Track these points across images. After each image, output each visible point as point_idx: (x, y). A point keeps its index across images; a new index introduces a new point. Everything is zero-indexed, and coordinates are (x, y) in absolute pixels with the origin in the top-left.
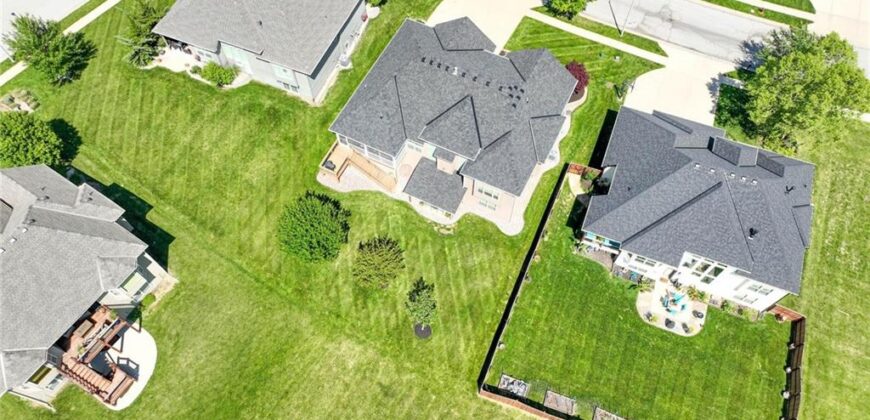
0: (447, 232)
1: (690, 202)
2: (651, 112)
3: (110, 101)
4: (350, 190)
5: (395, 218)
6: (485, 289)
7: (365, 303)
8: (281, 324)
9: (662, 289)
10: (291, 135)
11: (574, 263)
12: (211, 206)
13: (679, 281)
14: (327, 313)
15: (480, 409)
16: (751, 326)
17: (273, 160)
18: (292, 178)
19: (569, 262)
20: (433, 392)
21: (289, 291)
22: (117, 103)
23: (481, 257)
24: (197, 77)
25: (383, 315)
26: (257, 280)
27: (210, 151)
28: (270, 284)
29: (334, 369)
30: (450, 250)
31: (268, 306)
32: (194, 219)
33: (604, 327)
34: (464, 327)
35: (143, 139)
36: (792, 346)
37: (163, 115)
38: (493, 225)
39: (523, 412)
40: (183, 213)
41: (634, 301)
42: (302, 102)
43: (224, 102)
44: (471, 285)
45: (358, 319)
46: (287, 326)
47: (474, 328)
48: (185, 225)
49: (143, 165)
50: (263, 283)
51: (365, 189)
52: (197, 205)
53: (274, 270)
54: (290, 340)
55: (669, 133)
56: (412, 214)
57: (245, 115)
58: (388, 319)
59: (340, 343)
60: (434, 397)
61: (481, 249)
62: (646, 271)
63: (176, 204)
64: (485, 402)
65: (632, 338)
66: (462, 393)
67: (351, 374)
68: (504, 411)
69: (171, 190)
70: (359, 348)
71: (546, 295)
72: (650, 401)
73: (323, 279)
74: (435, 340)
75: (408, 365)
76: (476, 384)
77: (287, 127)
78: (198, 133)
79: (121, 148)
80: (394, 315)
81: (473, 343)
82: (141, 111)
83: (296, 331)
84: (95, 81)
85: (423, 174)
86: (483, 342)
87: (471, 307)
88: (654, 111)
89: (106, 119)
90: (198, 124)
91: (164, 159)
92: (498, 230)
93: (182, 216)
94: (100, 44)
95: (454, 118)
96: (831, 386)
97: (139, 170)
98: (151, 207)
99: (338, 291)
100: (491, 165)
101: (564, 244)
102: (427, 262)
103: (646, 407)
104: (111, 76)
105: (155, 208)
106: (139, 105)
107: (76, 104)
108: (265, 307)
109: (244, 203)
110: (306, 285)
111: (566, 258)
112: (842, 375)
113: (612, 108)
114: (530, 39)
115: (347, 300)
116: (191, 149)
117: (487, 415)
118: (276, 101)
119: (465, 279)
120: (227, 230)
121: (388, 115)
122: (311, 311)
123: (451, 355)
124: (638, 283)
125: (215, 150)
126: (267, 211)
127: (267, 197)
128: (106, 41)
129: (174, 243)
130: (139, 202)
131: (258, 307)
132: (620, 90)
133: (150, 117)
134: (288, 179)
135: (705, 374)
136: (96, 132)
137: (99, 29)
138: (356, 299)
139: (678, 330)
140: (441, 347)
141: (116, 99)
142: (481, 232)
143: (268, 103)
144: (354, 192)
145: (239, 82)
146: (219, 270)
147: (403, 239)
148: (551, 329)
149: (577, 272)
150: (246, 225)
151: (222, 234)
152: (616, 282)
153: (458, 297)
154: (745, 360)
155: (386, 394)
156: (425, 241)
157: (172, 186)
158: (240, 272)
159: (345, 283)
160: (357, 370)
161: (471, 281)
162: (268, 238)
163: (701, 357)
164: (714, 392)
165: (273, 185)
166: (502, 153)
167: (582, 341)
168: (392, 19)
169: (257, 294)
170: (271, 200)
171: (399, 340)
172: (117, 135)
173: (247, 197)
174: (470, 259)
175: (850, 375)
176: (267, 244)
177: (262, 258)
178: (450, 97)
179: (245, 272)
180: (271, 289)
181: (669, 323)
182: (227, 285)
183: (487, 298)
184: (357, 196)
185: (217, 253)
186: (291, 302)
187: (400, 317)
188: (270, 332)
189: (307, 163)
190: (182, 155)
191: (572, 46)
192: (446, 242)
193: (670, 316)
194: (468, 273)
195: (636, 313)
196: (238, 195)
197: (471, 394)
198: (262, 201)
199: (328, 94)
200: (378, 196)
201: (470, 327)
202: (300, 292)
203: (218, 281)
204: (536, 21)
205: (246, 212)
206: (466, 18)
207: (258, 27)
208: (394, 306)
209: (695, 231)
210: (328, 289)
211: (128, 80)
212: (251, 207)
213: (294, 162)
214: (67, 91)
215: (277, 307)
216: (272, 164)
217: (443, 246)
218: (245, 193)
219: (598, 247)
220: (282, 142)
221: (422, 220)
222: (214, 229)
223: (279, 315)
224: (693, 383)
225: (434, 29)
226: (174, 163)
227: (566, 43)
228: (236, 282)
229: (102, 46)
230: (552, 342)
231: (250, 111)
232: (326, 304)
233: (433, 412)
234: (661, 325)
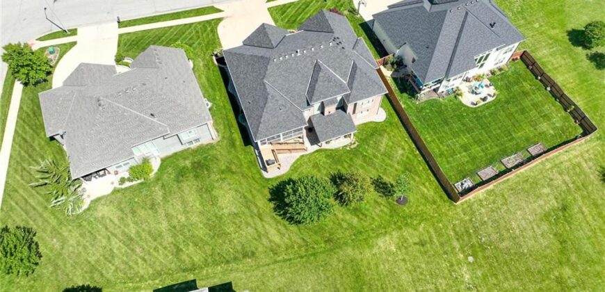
0: (356, 145)
1: (461, 31)
2: (388, 9)
3: (85, 247)
4: (289, 167)
5: (322, 159)
6: (403, 155)
7: (363, 214)
8: (341, 265)
9: (464, 87)
10: (223, 167)
11: (422, 108)
12: (226, 246)
13: (469, 77)
14: (354, 237)
15: (463, 210)
16: (510, 73)
17: (230, 189)
18: (253, 190)
19: (421, 110)
20: (437, 222)
21: (323, 245)
22: (93, 246)
23: (384, 142)
24: (127, 184)
25: (377, 211)
26: (302, 257)
27: (187, 218)
28: (310, 253)
29: (390, 259)
30: (366, 152)
31: (323, 263)
32: (228, 262)
33: (464, 125)
34: (415, 181)
35: (138, 250)
36: (531, 67)
37: (132, 225)
38: (371, 122)
39: (480, 192)
40: (217, 265)
41: (461, 102)
42: (207, 145)
43: (161, 185)
44: (394, 159)
45: (371, 224)
46: (344, 263)
47: (419, 177)
48: (226, 270)
49: (157, 263)
50: (306, 255)
51: (294, 160)
52: (219, 254)
53: (303, 244)
54: (355, 267)
55: (418, 8)
56: (328, 153)
57: (182, 181)
58: (382, 211)
59: (377, 245)
60: (441, 225)
61: (379, 138)
62: (453, 85)
63: (206, 264)
64: (462, 204)
65: (478, 118)
66: (448, 210)
67: (399, 253)
68: (473, 200)
69: (193, 260)
70: (387, 238)
71: (429, 133)
72: (513, 139)
73: (332, 223)
74: (411, 198)
75: (415, 222)
76: (450, 200)
77: (215, 165)
78: (167, 215)
79: (130, 268)
80: (382, 207)
81: (427, 184)
82: (115, 235)
83: (352, 261)
84: (58, 246)
85: (321, 125)
86: (430, 179)
87: (407, 169)
88: (388, 7)
89: (97, 261)
90: (161, 211)
91: (165, 248)
92: (376, 123)
93: (219, 268)
94: (28, 223)
95: (322, 78)
96: (555, 72)
97: (159, 269)
98: (194, 281)
99: (346, 221)
100: (360, 87)
101: (409, 103)
102: (363, 167)
103: (515, 142)
104: (66, 234)
105: (197, 278)
106: (109, 233)
107: (64, 271)
108: (322, 266)
109: (243, 226)
110: (328, 235)
111: (417, 108)
112: (553, 64)
114: (285, 17)
115: (355, 221)
116: (174, 227)
117: (469, 209)
118: (191, 157)
119: (389, 159)
120: (254, 249)
121: (283, 105)
122: (346, 244)
123: (426, 199)
124: (456, 93)
125: (189, 215)
126: (261, 219)
127: (252, 212)
128: (30, 218)
129: (233, 285)
130: (183, 286)
131: (319, 269)
132: (353, 12)
133: (124, 233)
134: (251, 191)
135: (516, 108)
136: (102, 275)
137: (12, 215)
138: (358, 216)
139: (490, 99)
140: (418, 199)
141: (87, 244)
142: (371, 132)
143: (188, 163)
144: (291, 167)
145: (155, 165)
146: (276, 273)
147: (339, 167)
148: (448, 147)
149: (428, 111)
150: (259, 237)
151: (253, 254)
152: (446, 101)
153: (397, 170)
154: (522, 89)
155: (423, 245)
156: (351, 159)
157: (191, 258)
158: (288, 263)
159: (343, 214)
160: (399, 248)
161: (393, 157)
162: (278, 231)
163: (507, 102)
164: (527, 112)
165: (247, 203)
166: (361, 77)
167: (464, 139)
168: (203, 60)
169: (311, 264)
170: (255, 211)
171: (398, 215)
172: (117, 262)
173: (241, 222)
174: (380, 148)
175: (554, 61)
176: (282, 235)
177: (290, 244)
178: (306, 70)
179: (290, 260)
180: (314, 254)
181: (484, 99)
182: (290, 275)
183: (408, 157)
184: (295, 168)
185: (264, 266)
186: (331, 250)
187: (386, 205)
188: (341, 275)
189: (250, 174)
190: (174, 236)
191: (308, 6)
192: (360, 150)
193: (482, 96)
194: (388, 155)
195: (468, 107)
196: (234, 226)
197: (452, 207)
198: (252, 216)
199: (216, 129)
200: (303, 158)
201: (417, 179)
202: (328, 241)
203: (283, 279)
204: (277, 6)
205: (250, 230)
206: (263, 24)
208: (376, 202)
209: (472, 43)
210: (340, 224)
211: (81, 226)
212: (250, 225)
213: (242, 181)
214: (44, 270)
215: (328, 259)
216: (232, 193)
217: (362, 153)
218: (237, 222)
219: (429, 90)
220: (223, 176)
221: (337, 150)
222: (245, 255)
223: (334, 262)
224: (516, 115)
225: (245, 45)
226: (175, 245)
227: (303, 7)
228: (293, 269)
229: (31, 222)
230: (454, 152)
231: (182, 176)
232: (347, 233)
233: (448, 232)
234: (482, 103)
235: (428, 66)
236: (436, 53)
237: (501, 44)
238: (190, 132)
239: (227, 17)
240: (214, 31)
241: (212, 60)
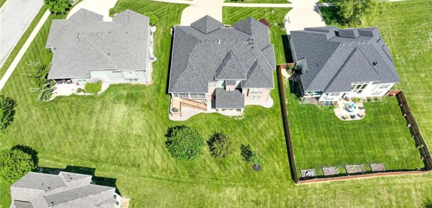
0: (242, 118)
1: (346, 61)
2: (303, 29)
3: (40, 124)
4: (189, 118)
5: (214, 120)
6: (272, 136)
7: (225, 167)
8: (193, 195)
9: (342, 103)
10: (146, 103)
11: (302, 108)
12: (125, 155)
13: (348, 97)
14: (210, 180)
15: (299, 190)
16: (382, 104)
17: (144, 119)
18: (158, 124)
19: (301, 109)
20: (276, 193)
21: (187, 178)
22: (45, 124)
23: (263, 123)
24: (82, 94)
25: (235, 169)
26: (169, 180)
27: (109, 128)
28: (176, 179)
29: (229, 205)
30: (247, 125)
31: (181, 190)
32: (120, 165)
33: (329, 130)
34: (273, 158)
35: (70, 137)
36: (401, 105)
37: (73, 120)
38: (260, 106)
39: (318, 182)
40: (113, 164)
41: (334, 113)
42: (142, 85)
43: (102, 101)
44: (265, 138)
45: (227, 176)
46: (196, 195)
47: (277, 156)
48: (117, 170)
49: (77, 150)
50: (172, 180)
51: (195, 114)
52: (117, 158)
53: (174, 172)
54: (202, 201)
55: (322, 35)
56: (221, 117)
57: (116, 103)
58: (239, 169)
59: (224, 191)
60: (278, 195)
61: (261, 119)
62: (333, 99)
63: (107, 162)
64: (300, 186)
65: (342, 129)
66: (288, 187)
67: (237, 203)
68: (310, 186)
69: (100, 156)
70: (234, 189)
71: (299, 127)
72: (362, 153)
73: (200, 165)
74: (264, 169)
75: (259, 186)
76: (292, 180)
77: (141, 100)
78: (97, 122)
79: (60, 146)
80: (240, 166)
81: (281, 163)
82: (61, 123)
83: (201, 196)
84: (25, 117)
85: (220, 96)
86: (285, 160)
87: (271, 147)
88: (305, 28)
89: (43, 135)
90: (95, 118)
91: (87, 142)
92: (264, 107)
93: (113, 167)
94: (16, 97)
95: (229, 64)
96: (421, 114)
97: (77, 153)
98: (94, 169)
99: (210, 168)
100: (254, 78)
101: (294, 101)
102: (240, 135)
103: (363, 156)
104: (33, 111)
105: (97, 168)
106: (57, 120)
107: (22, 134)
108: (180, 191)
109: (141, 146)
110: (194, 172)
111: (298, 107)
112: (423, 108)
113: (283, 34)
114: (231, 16)
115: (217, 170)
116: (98, 131)
117: (304, 191)
118: (128, 90)
119: (262, 136)
120: (140, 163)
121: (196, 74)
122: (203, 183)
123: (275, 173)
124: (332, 105)
125: (110, 126)
126: (154, 145)
127: (151, 138)
128: (18, 94)
129: (117, 182)
130: (86, 169)
131: (177, 193)
132: (282, 25)
133: (67, 124)
134: (156, 125)
135: (376, 132)
136: (42, 144)
137: (10, 89)
138: (220, 167)
139: (357, 118)
140: (269, 171)
141: (42, 122)
142: (258, 112)
143: (125, 93)
144: (190, 118)
145: (104, 87)
146: (147, 184)
147: (224, 130)
148: (309, 142)
149: (305, 112)
150: (148, 156)
151: (139, 166)
152: (323, 109)
153: (263, 145)
154: (387, 119)
155: (257, 204)
156: (234, 127)
157: (99, 154)
158: (158, 180)
159: (211, 162)
160: (239, 200)
161: (265, 136)
162: (162, 157)
163: (371, 125)
164: (384, 137)
165: (151, 131)
166: (258, 71)
167: (323, 141)
168: (164, 29)
169: (173, 187)
170: (153, 139)
171: (249, 177)
172: (54, 140)
173: (141, 142)
174: (258, 126)
175: (425, 107)
176: (163, 161)
177: (165, 167)
178: (221, 55)
179: (161, 179)
180: (178, 182)
181: (352, 117)
182: (156, 189)
183: (275, 139)
184: (193, 119)
185: (142, 176)
186: (191, 183)
187: (244, 166)
188: (190, 202)
189: (161, 113)
190: (96, 136)
191: (250, 13)
192: (244, 123)
193: (352, 114)
194: (261, 133)
195: (338, 118)
196: (136, 144)
197: (292, 186)
198: (149, 141)
199: (152, 77)
200: (202, 115)
201: (275, 156)
202: (192, 176)
203: (150, 190)
204: (229, 7)
205: (145, 150)
206: (207, 16)
207: (108, 56)
208: (238, 162)
209: (353, 73)
210: (204, 168)
211: (44, 110)
212: (145, 147)
213: (154, 116)
214: (12, 129)
215: (186, 188)
216: (144, 121)
217: (244, 125)
218: (138, 142)
219: (311, 96)
220: (143, 109)
221: (227, 117)
222: (133, 165)
223: (189, 193)
224: (374, 137)
225: (191, 26)
226: (93, 142)
227: (247, 12)
228: (159, 186)
229: (18, 98)
230: (312, 147)
231: (118, 100)
232: (207, 176)
233: (281, 202)
234: (350, 119)
235: (313, 79)
236: (322, 71)
237: (377, 80)
238: (130, 73)
239: (193, 5)
240: (180, 12)
241: (170, 31)
